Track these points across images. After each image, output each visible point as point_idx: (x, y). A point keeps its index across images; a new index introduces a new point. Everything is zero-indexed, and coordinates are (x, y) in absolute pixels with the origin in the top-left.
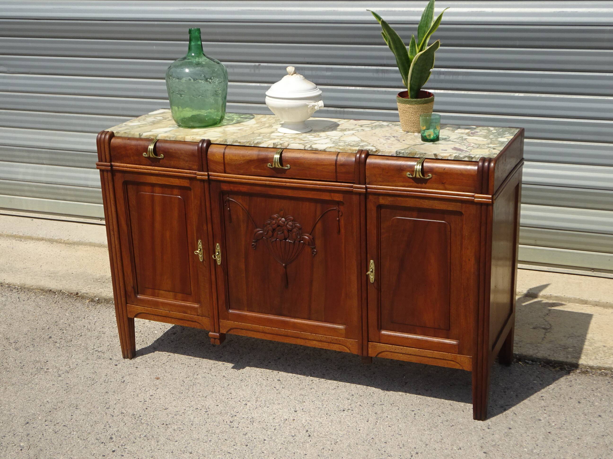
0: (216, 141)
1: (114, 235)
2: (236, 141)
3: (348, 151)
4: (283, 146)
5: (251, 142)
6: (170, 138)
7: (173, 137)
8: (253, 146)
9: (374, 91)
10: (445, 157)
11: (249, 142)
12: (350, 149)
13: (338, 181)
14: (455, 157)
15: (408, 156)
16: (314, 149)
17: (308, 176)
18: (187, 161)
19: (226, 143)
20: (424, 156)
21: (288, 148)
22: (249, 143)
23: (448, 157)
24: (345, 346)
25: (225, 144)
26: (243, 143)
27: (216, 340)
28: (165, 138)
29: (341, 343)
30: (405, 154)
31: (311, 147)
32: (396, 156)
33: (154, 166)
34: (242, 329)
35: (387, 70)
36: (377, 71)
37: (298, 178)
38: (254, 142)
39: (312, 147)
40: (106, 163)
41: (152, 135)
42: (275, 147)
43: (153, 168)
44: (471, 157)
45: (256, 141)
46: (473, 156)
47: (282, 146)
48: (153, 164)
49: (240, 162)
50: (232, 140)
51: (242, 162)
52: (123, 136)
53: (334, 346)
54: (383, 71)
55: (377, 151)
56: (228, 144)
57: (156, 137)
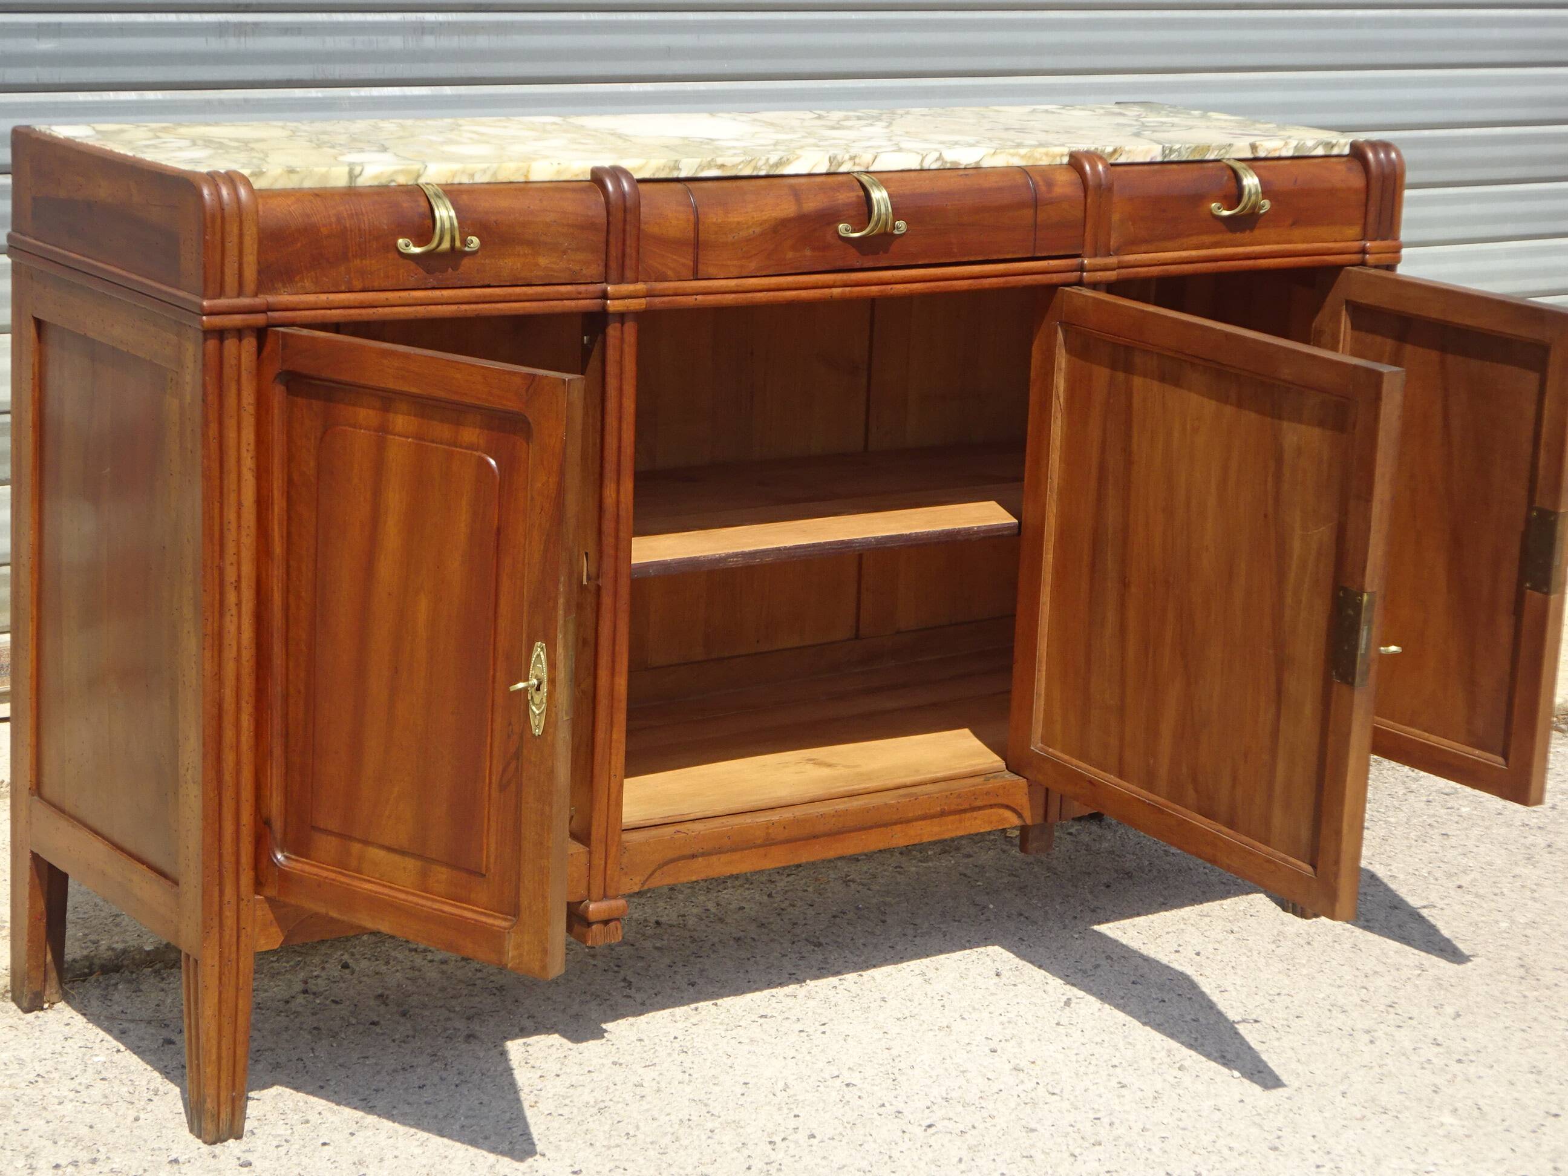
0: (640, 169)
1: (239, 604)
2: (709, 165)
3: (1041, 159)
4: (859, 164)
5: (760, 159)
6: (472, 175)
7: (484, 171)
8: (763, 173)
9: (208, 102)
10: (1275, 150)
11: (750, 161)
12: (1047, 154)
13: (1039, 255)
14: (1296, 147)
15: (1191, 158)
16: (948, 166)
17: (955, 250)
18: (565, 252)
19: (675, 174)
20: (1227, 153)
21: (871, 169)
22: (753, 164)
23: (1280, 149)
24: (1007, 807)
25: (671, 176)
26: (734, 166)
27: (612, 924)
28: (454, 177)
29: (1000, 800)
30: (1184, 152)
31: (940, 158)
32: (1162, 163)
33: (433, 288)
34: (694, 856)
35: (256, 25)
36: (221, 30)
37: (926, 262)
38: (768, 160)
39: (943, 159)
40: (245, 301)
41: (402, 172)
42: (832, 170)
43: (437, 293)
44: (1330, 143)
45: (774, 159)
46: (1334, 141)
47: (854, 164)
48: (432, 282)
49: (751, 231)
50: (699, 160)
51: (758, 230)
52: (279, 185)
53: (976, 818)
54: (240, 30)
55: (1115, 151)
56: (683, 174)
57: (419, 176)
